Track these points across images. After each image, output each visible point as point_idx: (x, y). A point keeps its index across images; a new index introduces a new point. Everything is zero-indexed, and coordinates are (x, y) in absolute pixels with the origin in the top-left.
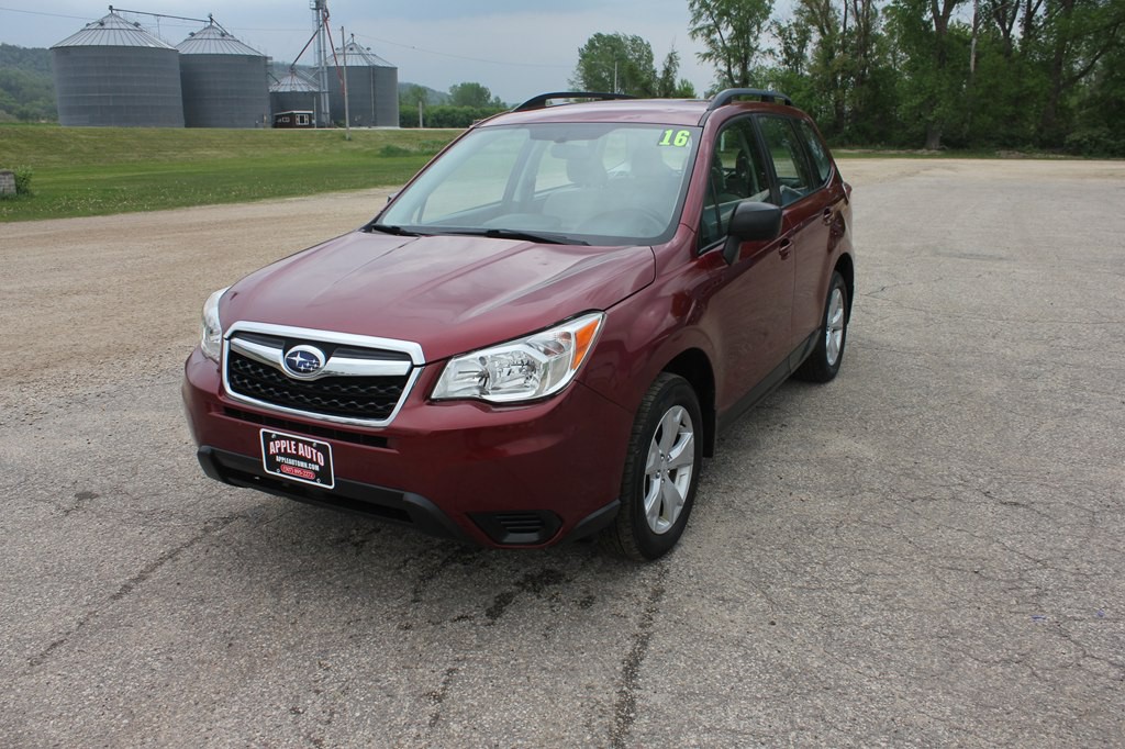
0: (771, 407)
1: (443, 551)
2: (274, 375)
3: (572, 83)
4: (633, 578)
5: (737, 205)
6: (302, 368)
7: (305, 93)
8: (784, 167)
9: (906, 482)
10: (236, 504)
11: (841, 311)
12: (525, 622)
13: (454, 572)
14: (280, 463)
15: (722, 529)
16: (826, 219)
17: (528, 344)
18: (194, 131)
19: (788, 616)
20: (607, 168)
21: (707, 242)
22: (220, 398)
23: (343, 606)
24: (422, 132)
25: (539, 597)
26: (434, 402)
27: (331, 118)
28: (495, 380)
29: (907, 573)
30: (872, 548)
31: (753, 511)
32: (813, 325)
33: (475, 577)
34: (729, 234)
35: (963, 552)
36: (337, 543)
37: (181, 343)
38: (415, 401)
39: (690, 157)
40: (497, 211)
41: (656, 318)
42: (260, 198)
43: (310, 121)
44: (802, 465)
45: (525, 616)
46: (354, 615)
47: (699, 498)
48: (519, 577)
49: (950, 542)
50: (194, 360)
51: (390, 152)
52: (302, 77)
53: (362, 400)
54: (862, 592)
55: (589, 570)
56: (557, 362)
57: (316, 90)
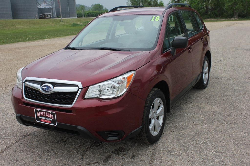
0: (187, 97)
1: (90, 143)
2: (38, 92)
3: (127, 3)
4: (147, 149)
5: (174, 38)
6: (46, 90)
7: (48, 8)
8: (189, 26)
9: (228, 118)
10: (28, 131)
11: (207, 68)
12: (115, 163)
13: (93, 149)
14: (41, 119)
15: (173, 134)
16: (202, 41)
17: (113, 81)
18: (15, 20)
19: (193, 160)
20: (136, 28)
21: (166, 49)
22: (22, 100)
23: (61, 160)
24: (83, 19)
25: (119, 156)
26: (85, 99)
27: (56, 16)
28: (103, 92)
29: (229, 146)
30: (219, 138)
31: (182, 128)
32: (199, 72)
33: (100, 150)
34: (172, 46)
35: (246, 139)
36: (59, 142)
37: (12, 83)
38: (80, 99)
39: (160, 24)
40: (103, 42)
41: (151, 72)
42: (35, 40)
43: (50, 17)
44: (197, 114)
45: (115, 162)
46: (64, 163)
47: (166, 125)
48: (113, 150)
49: (242, 136)
50: (14, 89)
51: (74, 25)
52: (47, 3)
53: (64, 99)
54: (215, 152)
55: (134, 147)
56: (122, 86)
57: (52, 7)
